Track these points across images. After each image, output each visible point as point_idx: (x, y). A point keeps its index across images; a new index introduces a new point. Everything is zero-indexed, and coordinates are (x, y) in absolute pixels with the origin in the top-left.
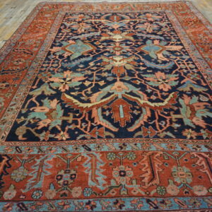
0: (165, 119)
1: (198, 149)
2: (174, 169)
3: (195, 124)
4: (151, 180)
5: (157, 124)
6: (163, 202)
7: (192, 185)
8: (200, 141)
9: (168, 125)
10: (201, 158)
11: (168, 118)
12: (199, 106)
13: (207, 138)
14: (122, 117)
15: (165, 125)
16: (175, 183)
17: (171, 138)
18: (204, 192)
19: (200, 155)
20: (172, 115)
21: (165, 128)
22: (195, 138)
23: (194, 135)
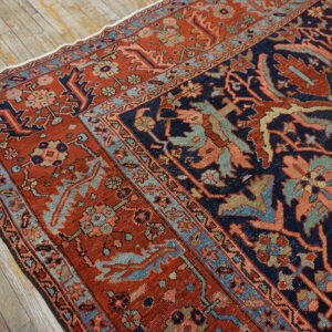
0: (238, 94)
1: (170, 74)
2: (182, 39)
3: (194, 108)
4: (195, 19)
5: (242, 81)
6: (171, 10)
7: (155, 34)
8: (173, 86)
9: (227, 86)
10: (161, 64)
11: (237, 99)
12: (209, 151)
13: (166, 94)
14: (291, 68)
15: (230, 84)
16: (172, 27)
17: (210, 71)
18: (141, 34)
19: (164, 68)
20: (235, 108)
21: (227, 80)
22: (182, 87)
23: (185, 92)
